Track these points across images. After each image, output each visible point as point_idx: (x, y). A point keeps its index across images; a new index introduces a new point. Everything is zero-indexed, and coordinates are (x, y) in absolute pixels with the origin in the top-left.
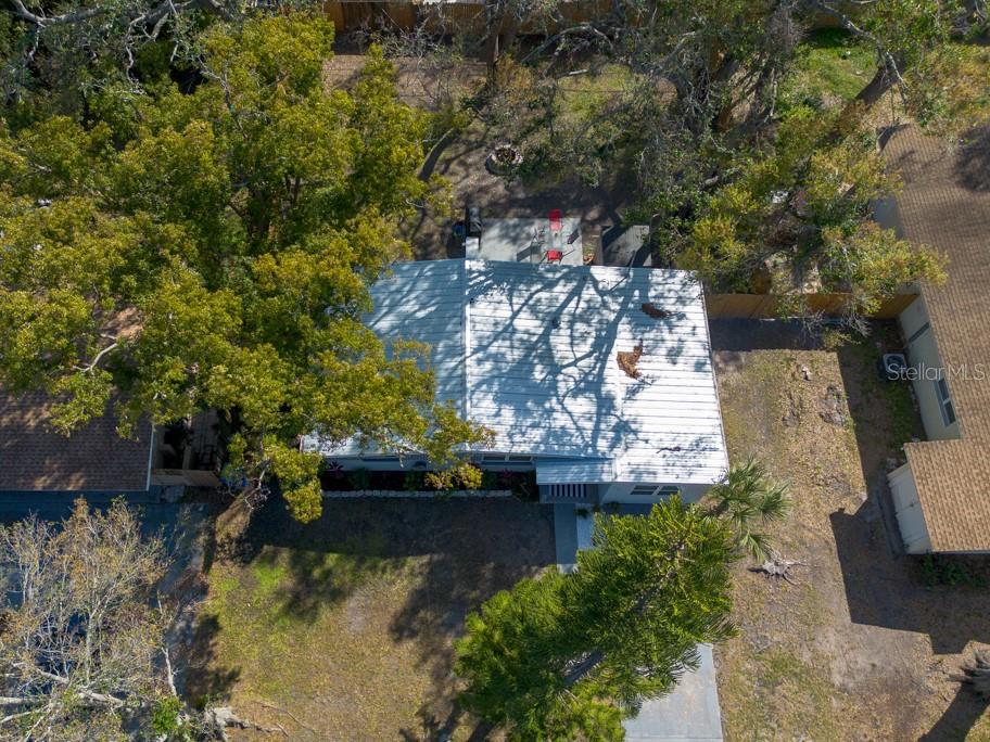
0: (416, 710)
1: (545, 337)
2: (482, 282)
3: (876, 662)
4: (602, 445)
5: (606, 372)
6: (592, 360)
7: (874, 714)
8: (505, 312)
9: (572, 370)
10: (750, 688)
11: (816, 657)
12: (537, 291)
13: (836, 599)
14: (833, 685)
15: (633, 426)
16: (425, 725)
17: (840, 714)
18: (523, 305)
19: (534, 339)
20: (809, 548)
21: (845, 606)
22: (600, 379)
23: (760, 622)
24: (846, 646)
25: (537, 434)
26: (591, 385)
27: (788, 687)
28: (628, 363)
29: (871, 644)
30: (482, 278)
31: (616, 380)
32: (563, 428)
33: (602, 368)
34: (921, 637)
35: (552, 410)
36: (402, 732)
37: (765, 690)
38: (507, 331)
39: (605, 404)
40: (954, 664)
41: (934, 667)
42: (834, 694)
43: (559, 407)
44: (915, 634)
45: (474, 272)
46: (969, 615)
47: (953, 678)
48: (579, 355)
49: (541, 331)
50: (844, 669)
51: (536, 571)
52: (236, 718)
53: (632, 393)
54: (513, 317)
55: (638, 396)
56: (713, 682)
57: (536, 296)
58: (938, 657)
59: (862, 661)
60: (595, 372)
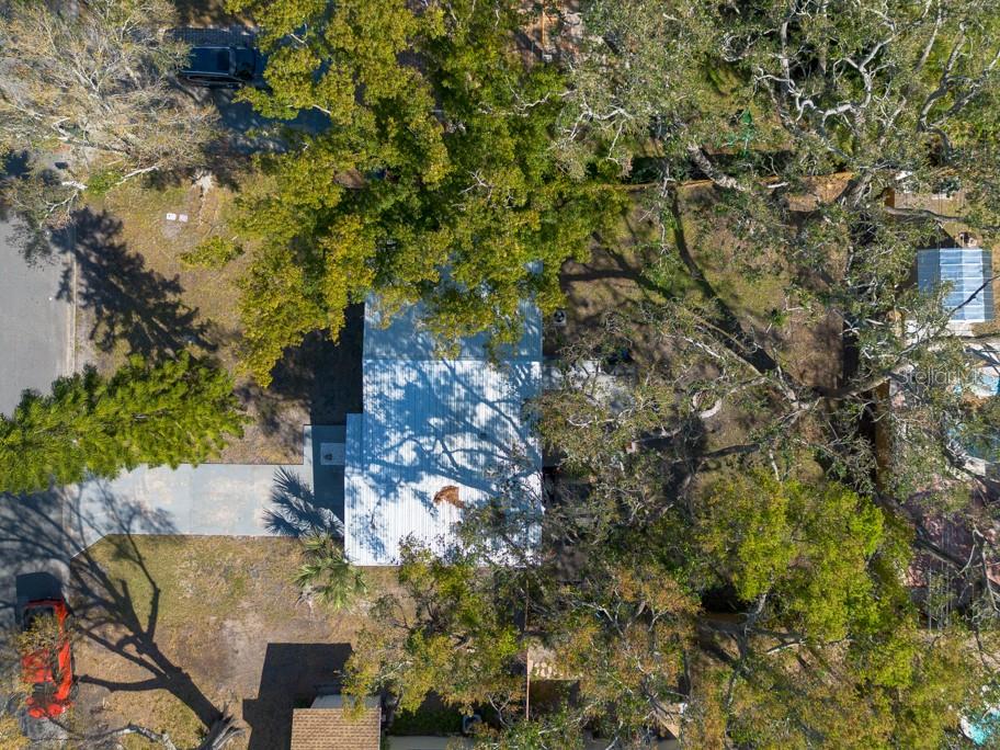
0: (212, 319)
1: (469, 428)
2: (519, 376)
3: (240, 654)
4: (375, 468)
5: (440, 477)
6: (450, 466)
7: (204, 645)
8: (491, 395)
9: (439, 449)
10: (224, 559)
11: (245, 611)
12: (514, 425)
13: (285, 634)
14: (225, 619)
15: (392, 494)
16: (202, 326)
17: (206, 620)
18: (500, 412)
19: (468, 420)
20: (323, 621)
21: (282, 641)
22: (433, 472)
23: (269, 575)
24: (251, 635)
25: (381, 417)
26: (428, 464)
27: (225, 588)
28: (447, 494)
29: (252, 654)
30: (523, 377)
31: (433, 484)
32: (388, 438)
33: (443, 474)
34: (256, 691)
35: (403, 431)
36: (197, 309)
37: (222, 570)
38: (475, 397)
39: (411, 474)
40: (236, 711)
41: (234, 696)
42: (218, 619)
43: (406, 435)
44: (258, 687)
45: (529, 370)
46: (271, 731)
47: (226, 707)
48: (454, 455)
49: (475, 425)
50: (235, 630)
51: (307, 411)
52: (205, 192)
53: (422, 496)
54: (486, 402)
55: (419, 501)
56: (227, 533)
57: (509, 423)
58: (241, 701)
59: (241, 644)
60: (438, 467)
